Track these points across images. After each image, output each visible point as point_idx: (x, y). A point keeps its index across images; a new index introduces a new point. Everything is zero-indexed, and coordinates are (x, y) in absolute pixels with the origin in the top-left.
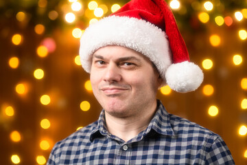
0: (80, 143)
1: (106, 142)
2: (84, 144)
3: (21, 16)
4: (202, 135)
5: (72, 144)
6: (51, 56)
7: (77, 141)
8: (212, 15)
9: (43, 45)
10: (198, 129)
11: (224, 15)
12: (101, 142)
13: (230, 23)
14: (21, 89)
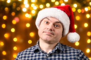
0: (29, 54)
1: (40, 53)
2: (31, 54)
3: (6, 9)
4: (74, 51)
5: (26, 54)
6: (17, 24)
7: (28, 53)
8: (77, 9)
9: (14, 19)
10: (72, 49)
11: (81, 9)
12: (38, 53)
13: (83, 12)
14: (6, 36)
